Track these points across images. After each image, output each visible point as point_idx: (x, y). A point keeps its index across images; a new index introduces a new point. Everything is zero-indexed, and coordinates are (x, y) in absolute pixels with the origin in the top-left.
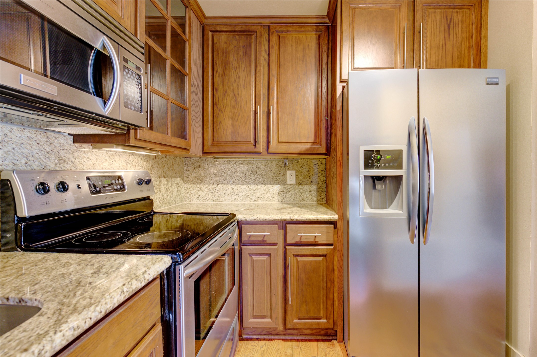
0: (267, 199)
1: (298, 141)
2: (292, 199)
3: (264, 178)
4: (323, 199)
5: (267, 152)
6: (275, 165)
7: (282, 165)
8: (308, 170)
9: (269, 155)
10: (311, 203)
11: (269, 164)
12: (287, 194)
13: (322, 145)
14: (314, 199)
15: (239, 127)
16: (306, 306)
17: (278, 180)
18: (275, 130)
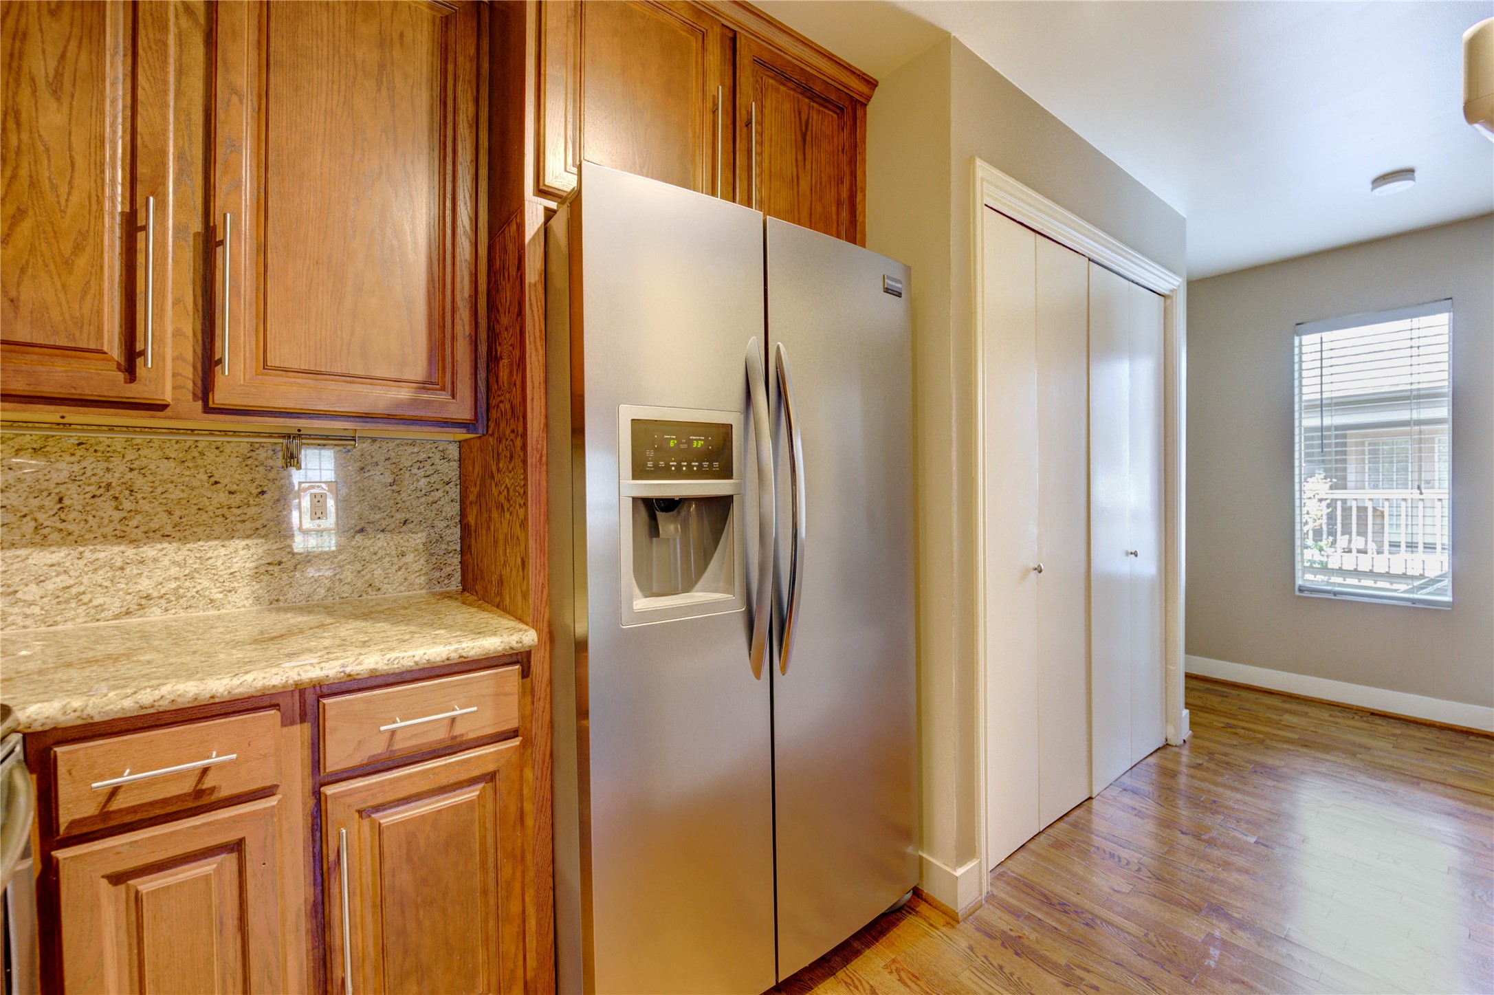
0: (192, 602)
1: (360, 372)
2: (322, 591)
3: (178, 513)
4: (449, 576)
5: (200, 403)
6: (235, 462)
7: (270, 463)
8: (391, 480)
9: (211, 416)
10: (406, 594)
11: (202, 454)
12: (298, 575)
13: (458, 396)
14: (418, 581)
15: (23, 271)
16: (419, 984)
17: (253, 519)
18: (247, 319)
